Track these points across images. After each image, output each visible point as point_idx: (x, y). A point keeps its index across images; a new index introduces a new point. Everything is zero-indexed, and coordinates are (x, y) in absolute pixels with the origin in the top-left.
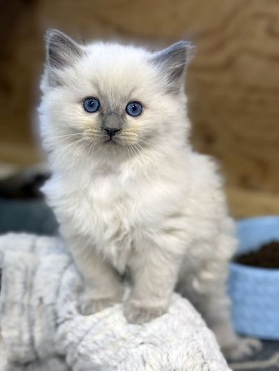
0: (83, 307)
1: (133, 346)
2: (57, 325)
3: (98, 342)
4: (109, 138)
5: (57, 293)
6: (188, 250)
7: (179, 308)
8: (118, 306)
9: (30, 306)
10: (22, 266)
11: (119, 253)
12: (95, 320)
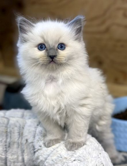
0: (46, 144)
1: (70, 162)
2: (35, 152)
3: (54, 160)
4: (52, 60)
5: (34, 137)
6: (92, 113)
7: (91, 142)
8: (62, 142)
9: (21, 144)
10: (18, 125)
11: (61, 118)
12: (52, 149)
